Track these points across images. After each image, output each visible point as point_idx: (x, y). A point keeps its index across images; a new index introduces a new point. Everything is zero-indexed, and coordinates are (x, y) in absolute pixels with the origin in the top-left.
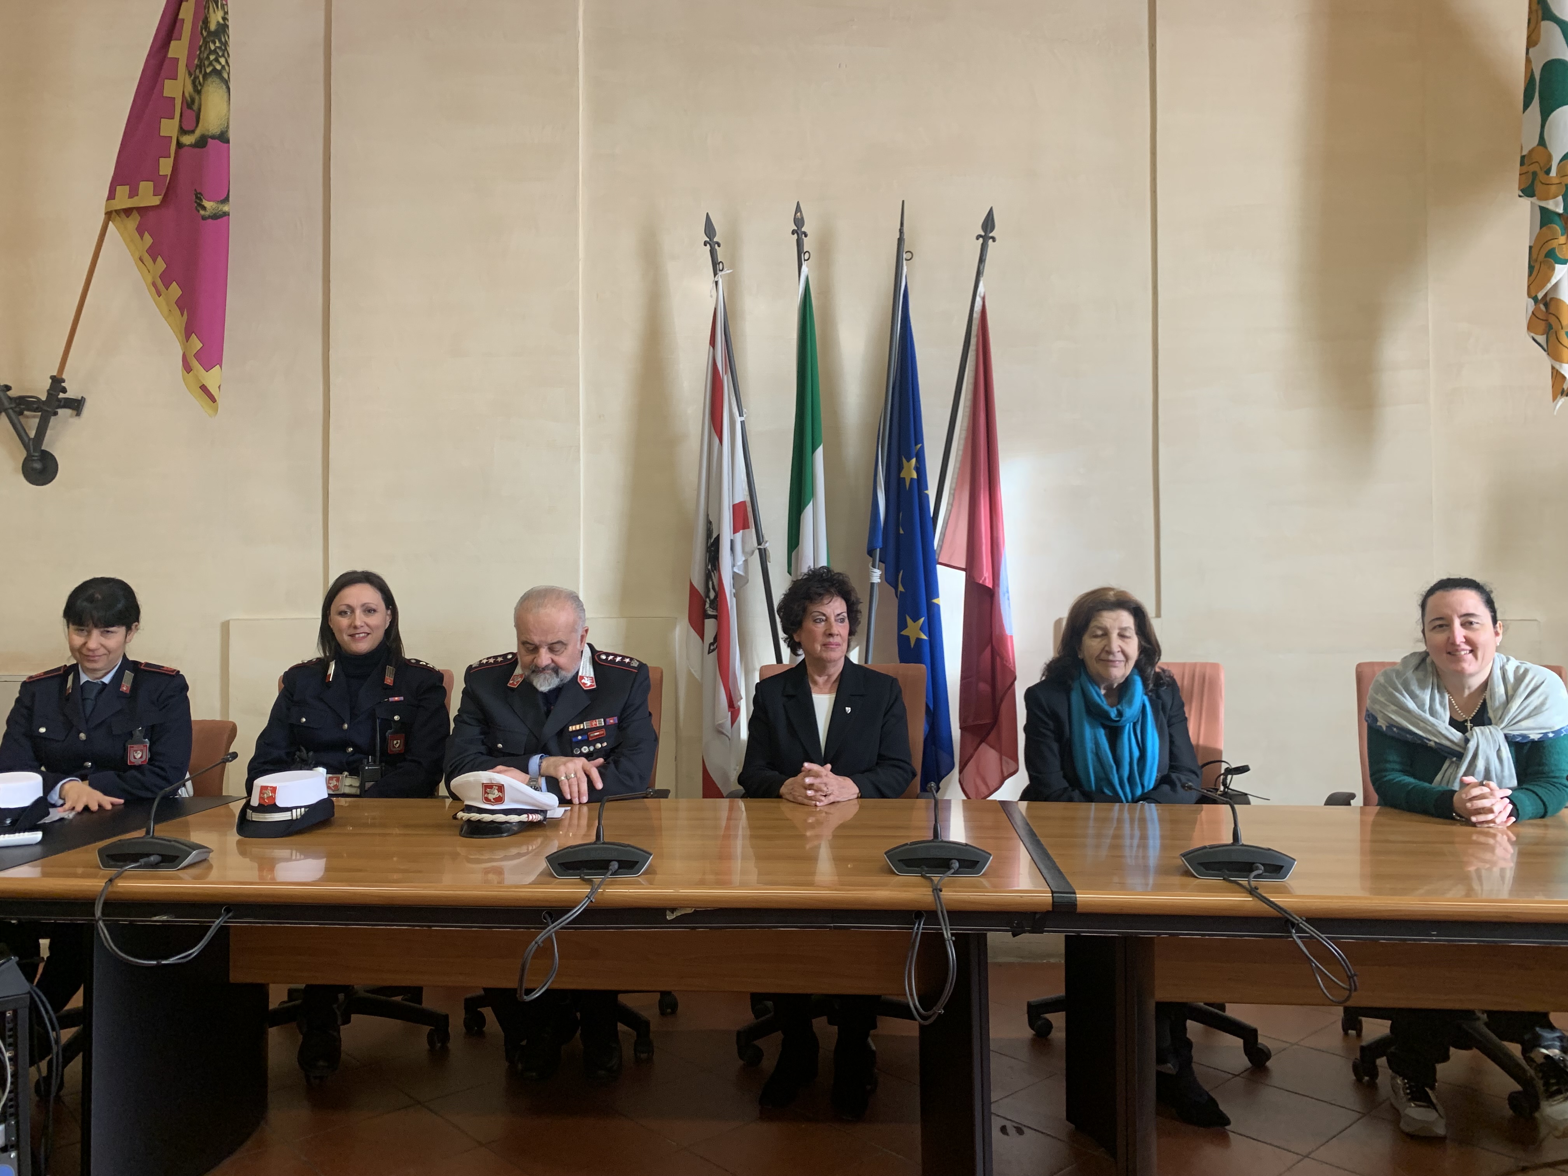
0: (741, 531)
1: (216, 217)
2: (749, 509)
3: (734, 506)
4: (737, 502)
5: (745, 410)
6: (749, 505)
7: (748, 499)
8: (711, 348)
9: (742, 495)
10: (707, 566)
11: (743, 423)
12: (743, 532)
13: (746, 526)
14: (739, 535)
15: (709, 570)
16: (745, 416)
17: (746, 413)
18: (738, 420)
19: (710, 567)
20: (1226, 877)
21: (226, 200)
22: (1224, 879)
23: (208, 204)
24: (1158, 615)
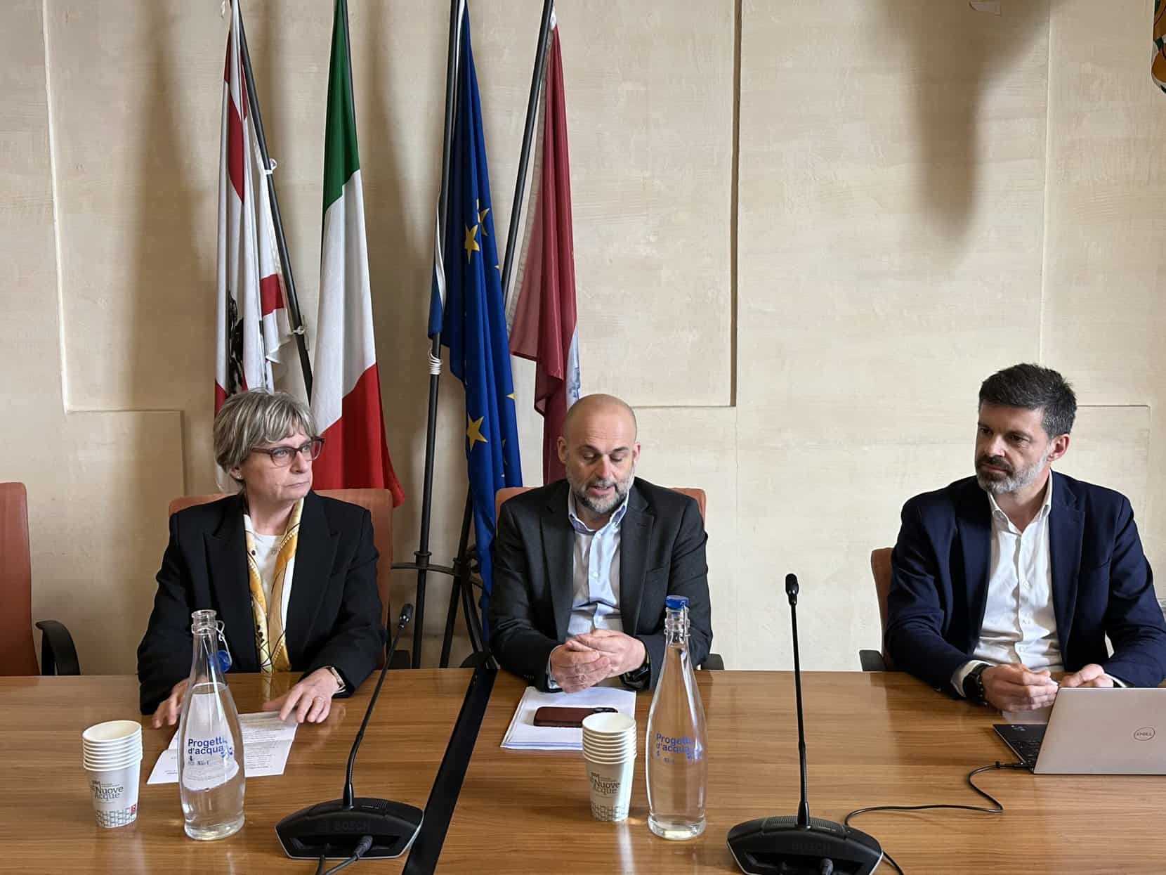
0: (275, 311)
2: (282, 284)
3: (263, 283)
4: (266, 275)
6: (281, 278)
7: (281, 272)
8: (227, 84)
9: (271, 267)
11: (270, 177)
12: (277, 312)
13: (279, 305)
14: (271, 319)
15: (232, 359)
16: (273, 168)
18: (264, 173)
19: (234, 356)
24: (733, 404)
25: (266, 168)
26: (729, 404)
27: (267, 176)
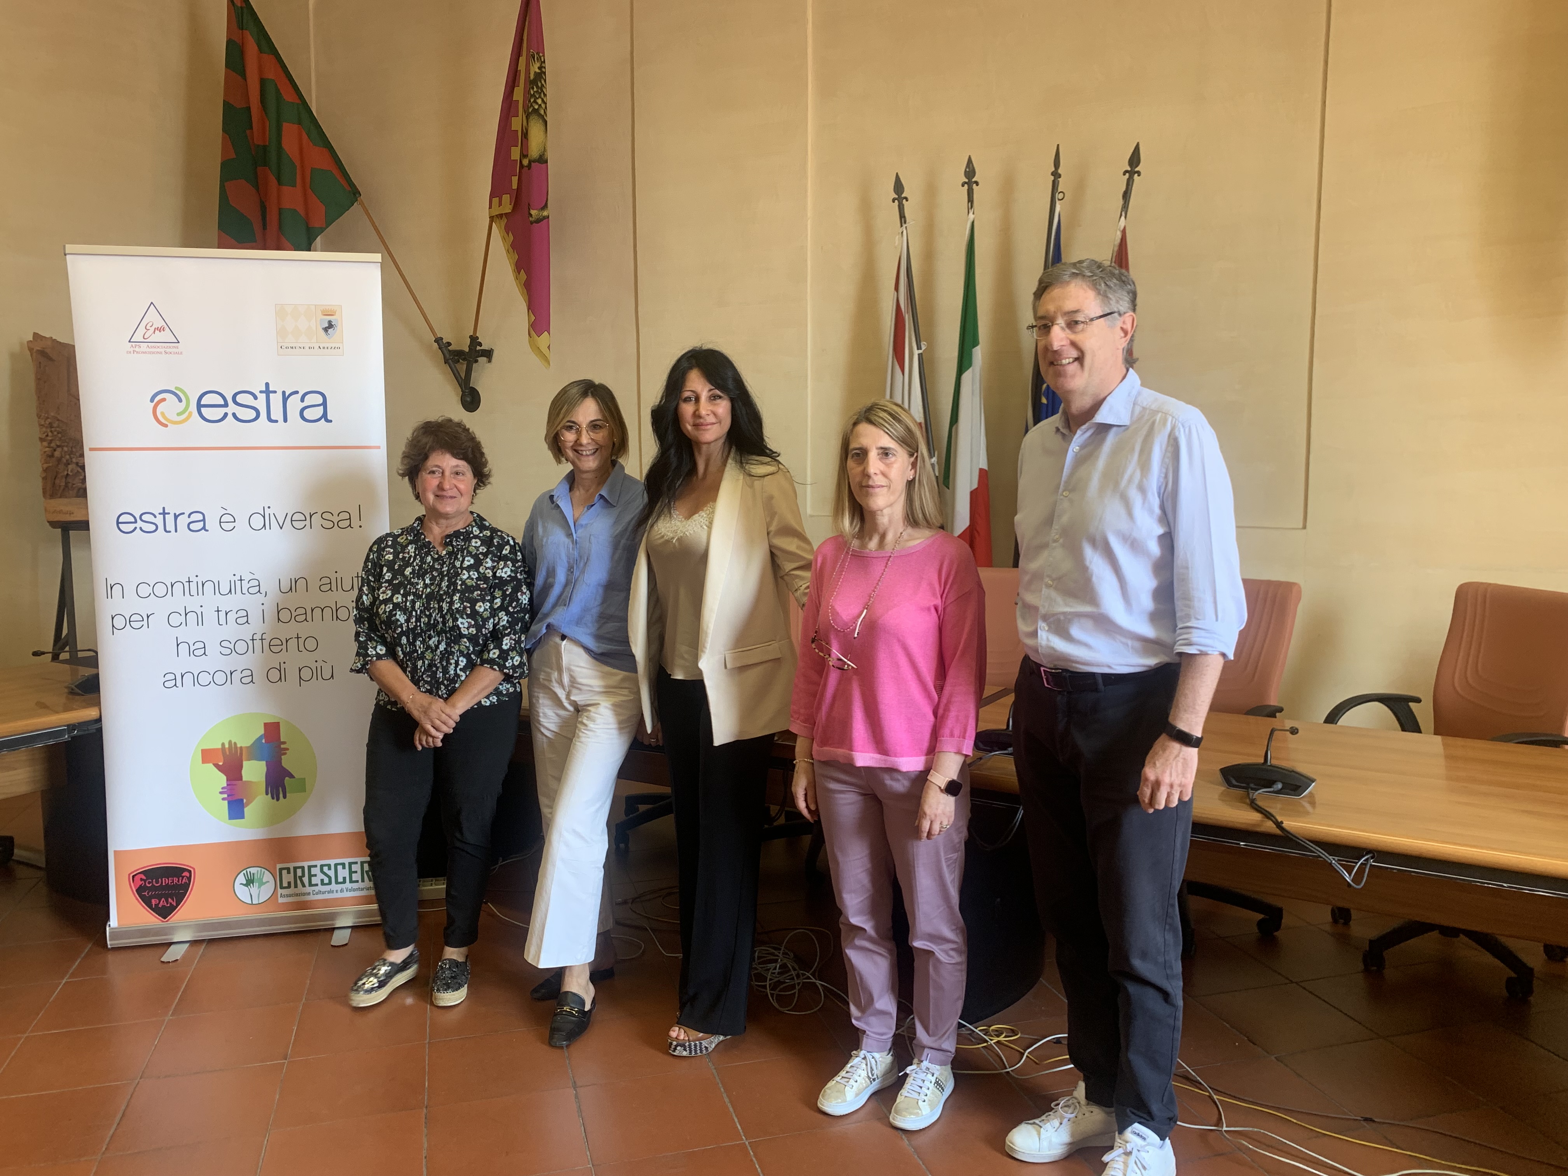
1: (538, 221)
5: (923, 344)
8: (896, 293)
16: (923, 349)
18: (916, 352)
21: (545, 207)
23: (533, 212)
24: (1304, 527)
25: (918, 349)
26: (1301, 526)
27: (919, 354)
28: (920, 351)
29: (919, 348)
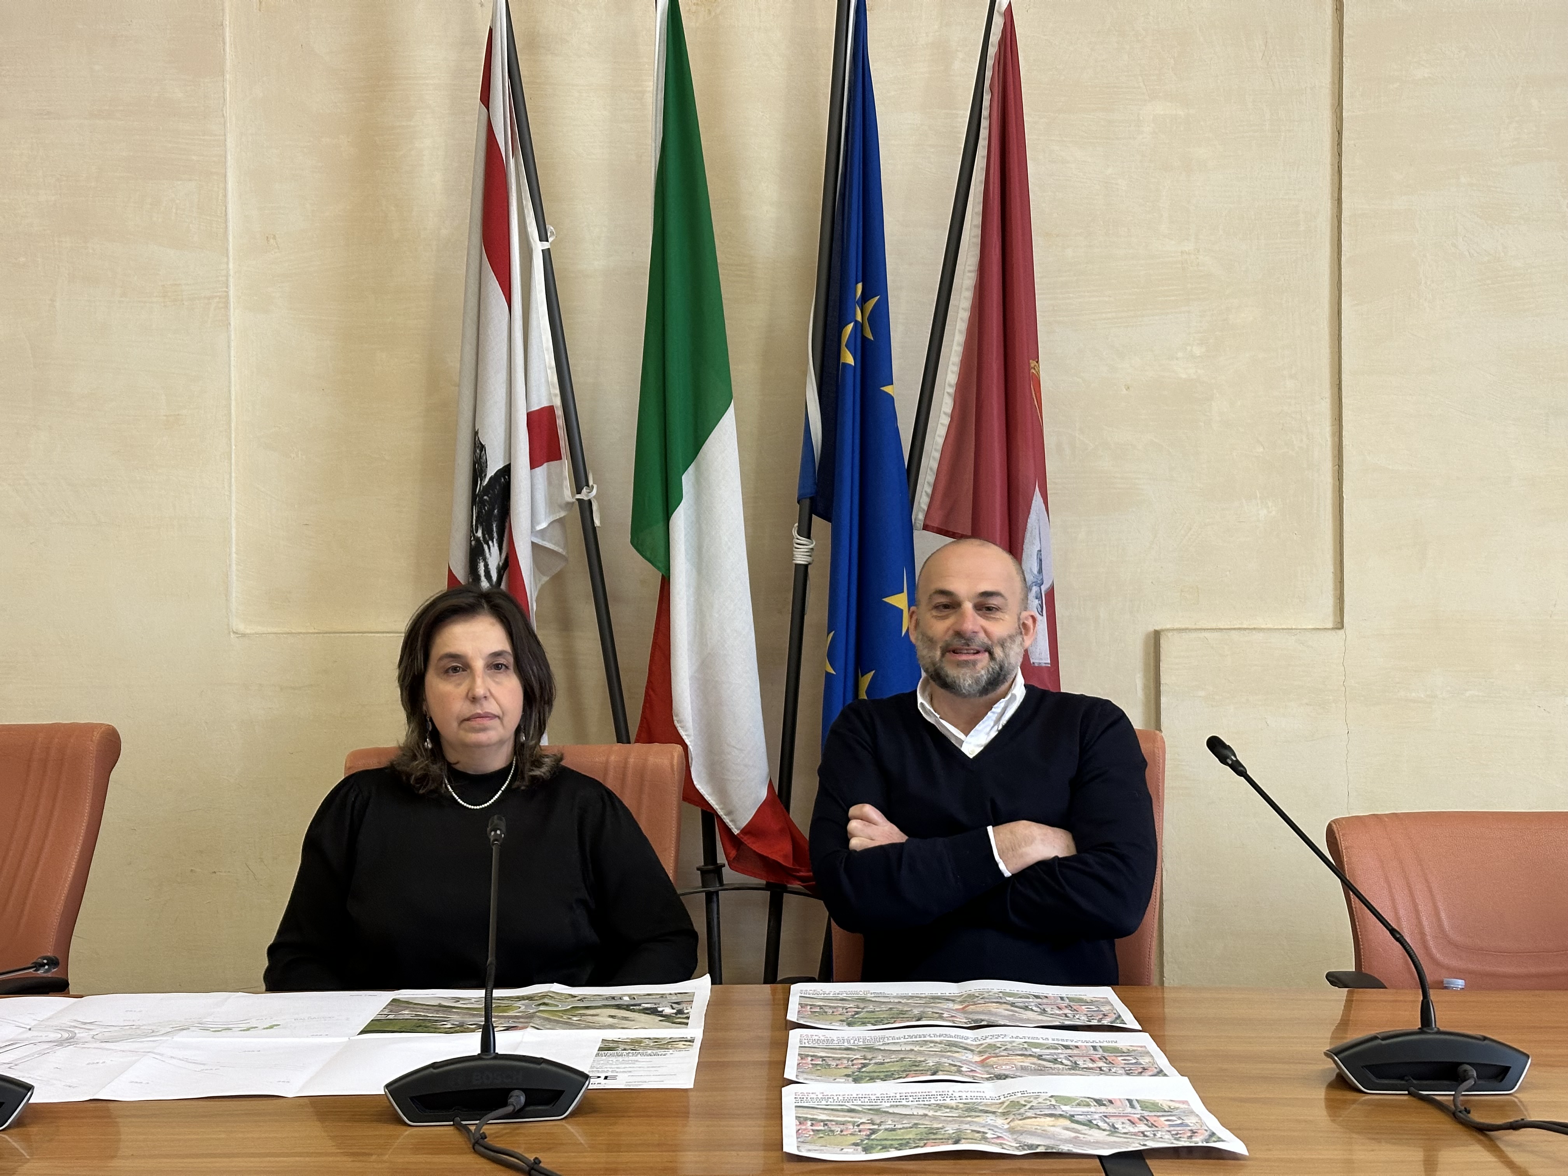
0: (548, 462)
2: (560, 422)
3: (530, 415)
4: (535, 408)
5: (550, 228)
6: (559, 412)
7: (557, 402)
9: (545, 393)
10: (472, 531)
11: (547, 255)
12: (549, 467)
13: (554, 455)
14: (543, 473)
16: (550, 240)
17: (552, 233)
18: (538, 247)
20: (1412, 1089)
22: (1409, 1094)
24: (1340, 625)
25: (540, 240)
26: (1331, 625)
27: (543, 251)
28: (546, 245)
29: (543, 237)
